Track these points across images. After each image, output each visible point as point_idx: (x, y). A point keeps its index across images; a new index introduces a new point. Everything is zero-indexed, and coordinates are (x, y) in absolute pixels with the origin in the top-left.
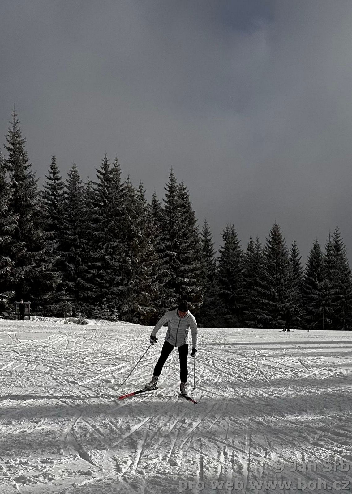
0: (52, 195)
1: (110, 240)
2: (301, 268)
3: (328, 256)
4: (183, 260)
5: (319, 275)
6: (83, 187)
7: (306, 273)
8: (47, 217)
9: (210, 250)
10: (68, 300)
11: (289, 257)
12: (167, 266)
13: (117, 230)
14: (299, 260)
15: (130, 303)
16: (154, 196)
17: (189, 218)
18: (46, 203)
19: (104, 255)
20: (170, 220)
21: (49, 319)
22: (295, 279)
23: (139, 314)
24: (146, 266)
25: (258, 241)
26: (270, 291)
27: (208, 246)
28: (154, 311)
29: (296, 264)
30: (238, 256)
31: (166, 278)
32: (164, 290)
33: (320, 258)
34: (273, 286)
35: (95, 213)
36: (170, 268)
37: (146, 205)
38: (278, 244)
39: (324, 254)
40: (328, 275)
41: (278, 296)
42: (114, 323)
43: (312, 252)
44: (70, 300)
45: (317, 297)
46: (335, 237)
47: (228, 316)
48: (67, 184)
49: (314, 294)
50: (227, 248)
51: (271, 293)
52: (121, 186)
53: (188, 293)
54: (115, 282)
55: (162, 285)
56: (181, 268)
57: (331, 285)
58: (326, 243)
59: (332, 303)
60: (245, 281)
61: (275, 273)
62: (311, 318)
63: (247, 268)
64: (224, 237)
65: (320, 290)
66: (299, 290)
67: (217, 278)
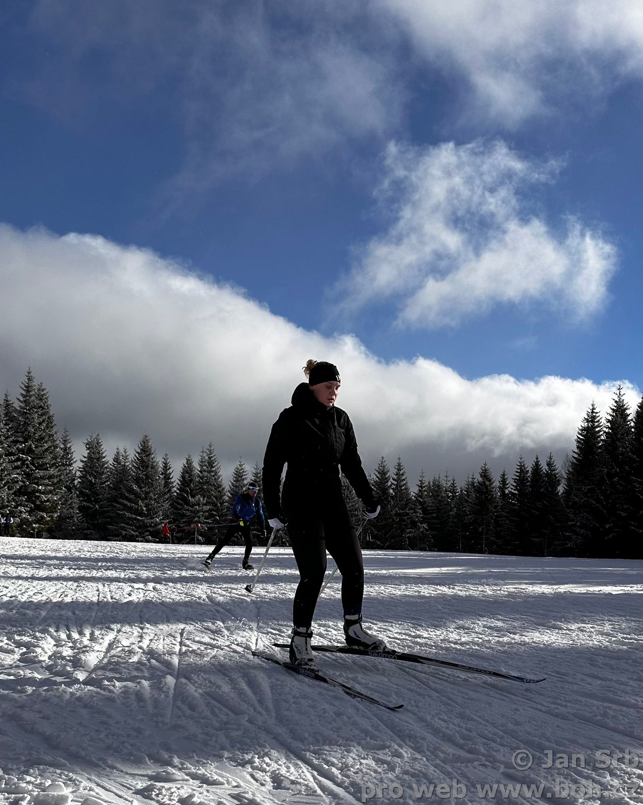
2: (173, 483)
3: (201, 472)
4: (39, 465)
5: (192, 490)
7: (178, 489)
9: (69, 459)
11: (160, 469)
12: (19, 471)
14: (170, 474)
16: (6, 395)
17: (47, 421)
20: (25, 421)
22: (165, 493)
25: (125, 452)
26: (138, 505)
27: (68, 454)
29: (167, 477)
30: (102, 467)
31: (16, 485)
32: (13, 499)
33: (193, 473)
34: (141, 500)
36: (21, 474)
38: (147, 456)
39: (198, 470)
40: (201, 491)
41: (146, 510)
43: (185, 467)
45: (189, 513)
46: (208, 453)
47: (89, 532)
49: (185, 510)
50: (90, 457)
51: (138, 507)
53: (41, 502)
55: (11, 492)
56: (35, 475)
57: (205, 501)
58: (200, 458)
59: (205, 520)
60: (109, 493)
61: (144, 486)
62: (182, 535)
63: (112, 480)
64: (88, 446)
65: (192, 506)
66: (170, 505)
67: (76, 489)
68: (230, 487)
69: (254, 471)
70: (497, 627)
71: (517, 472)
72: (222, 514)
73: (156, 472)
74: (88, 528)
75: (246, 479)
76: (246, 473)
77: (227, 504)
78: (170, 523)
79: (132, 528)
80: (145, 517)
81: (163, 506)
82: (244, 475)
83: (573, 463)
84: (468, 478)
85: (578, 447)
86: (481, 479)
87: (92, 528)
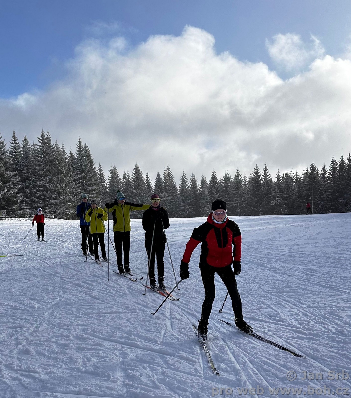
0: (14, 152)
1: (48, 176)
2: (152, 187)
3: (165, 180)
4: (89, 185)
5: (161, 190)
6: (31, 147)
7: (154, 190)
8: (12, 164)
9: (103, 179)
10: (27, 209)
12: (80, 188)
13: (51, 170)
15: (61, 209)
16: (70, 151)
17: (90, 163)
18: (11, 157)
19: (45, 184)
20: (80, 164)
21: (17, 219)
22: (149, 192)
23: (66, 215)
24: (68, 188)
25: (128, 173)
26: (137, 199)
27: (102, 177)
28: (74, 213)
29: (149, 184)
30: (118, 182)
31: (80, 195)
33: (161, 181)
34: (138, 197)
35: (38, 161)
37: (66, 156)
38: (138, 175)
39: (163, 179)
40: (166, 190)
42: (53, 220)
43: (157, 178)
44: (28, 209)
46: (168, 170)
48: (22, 146)
50: (112, 177)
52: (52, 146)
54: (52, 198)
55: (78, 198)
56: (88, 189)
57: (168, 195)
58: (164, 173)
61: (138, 190)
63: (124, 188)
64: (110, 172)
67: (108, 194)
68: (180, 187)
69: (191, 178)
72: (177, 201)
73: (143, 182)
77: (179, 195)
82: (186, 180)
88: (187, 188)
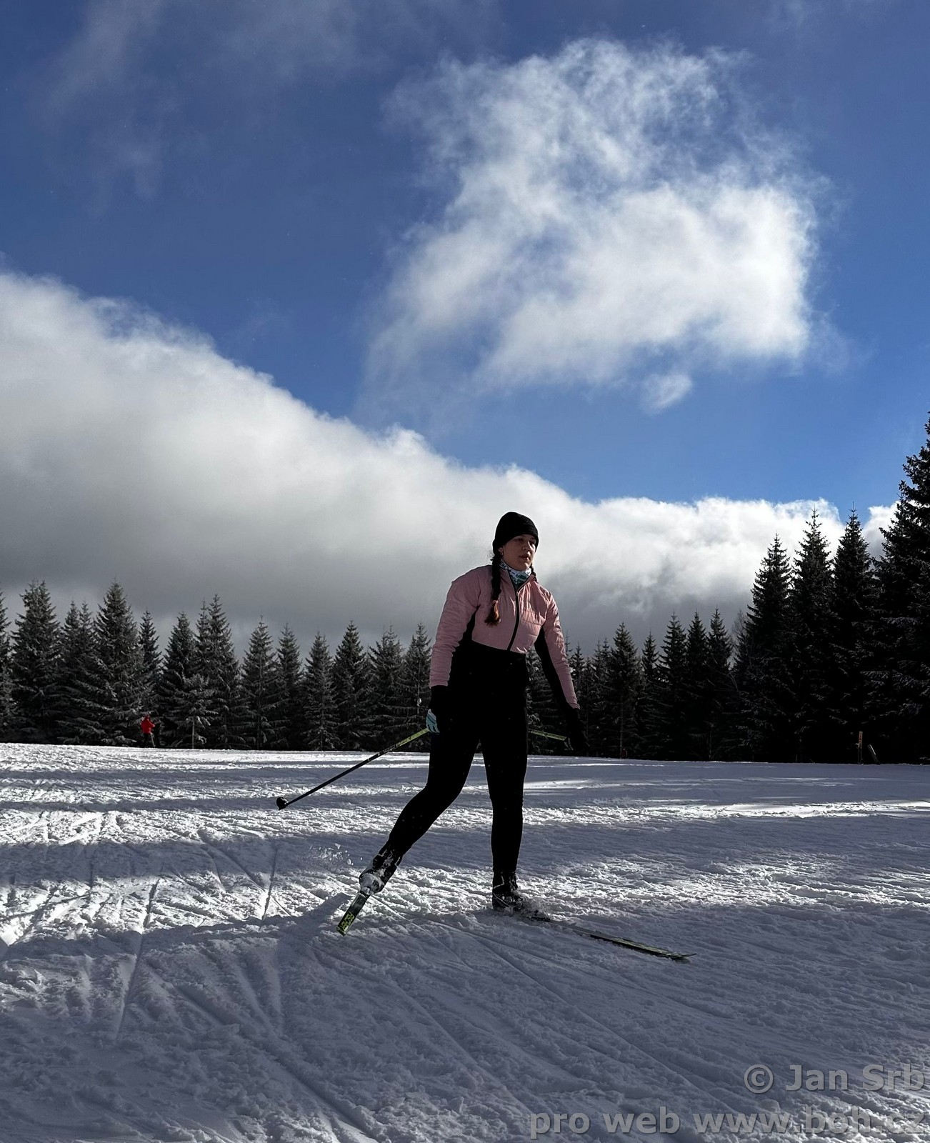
2: (158, 655)
3: (201, 638)
5: (186, 666)
7: (165, 663)
11: (138, 635)
14: (154, 642)
22: (146, 672)
25: (85, 609)
26: (104, 688)
29: (149, 647)
30: (50, 632)
33: (189, 641)
34: (109, 681)
38: (118, 615)
39: (196, 636)
40: (201, 668)
41: (117, 697)
43: (176, 631)
45: (182, 701)
46: (213, 610)
47: (28, 730)
49: (177, 696)
50: (30, 617)
51: (104, 692)
57: (207, 683)
58: (199, 618)
59: (207, 711)
60: (60, 672)
61: (113, 660)
62: (172, 734)
63: (65, 653)
64: (27, 601)
65: (187, 690)
66: (153, 689)
67: (9, 666)
68: (246, 662)
69: (283, 637)
70: (630, 872)
71: (668, 637)
72: (233, 702)
73: (132, 640)
74: (28, 725)
75: (269, 649)
76: (270, 640)
77: (240, 686)
78: (153, 715)
79: (94, 723)
80: (115, 706)
81: (142, 690)
82: (267, 644)
83: (748, 624)
84: (599, 646)
85: (755, 601)
86: (616, 648)
87: (33, 724)
88: (269, 667)
